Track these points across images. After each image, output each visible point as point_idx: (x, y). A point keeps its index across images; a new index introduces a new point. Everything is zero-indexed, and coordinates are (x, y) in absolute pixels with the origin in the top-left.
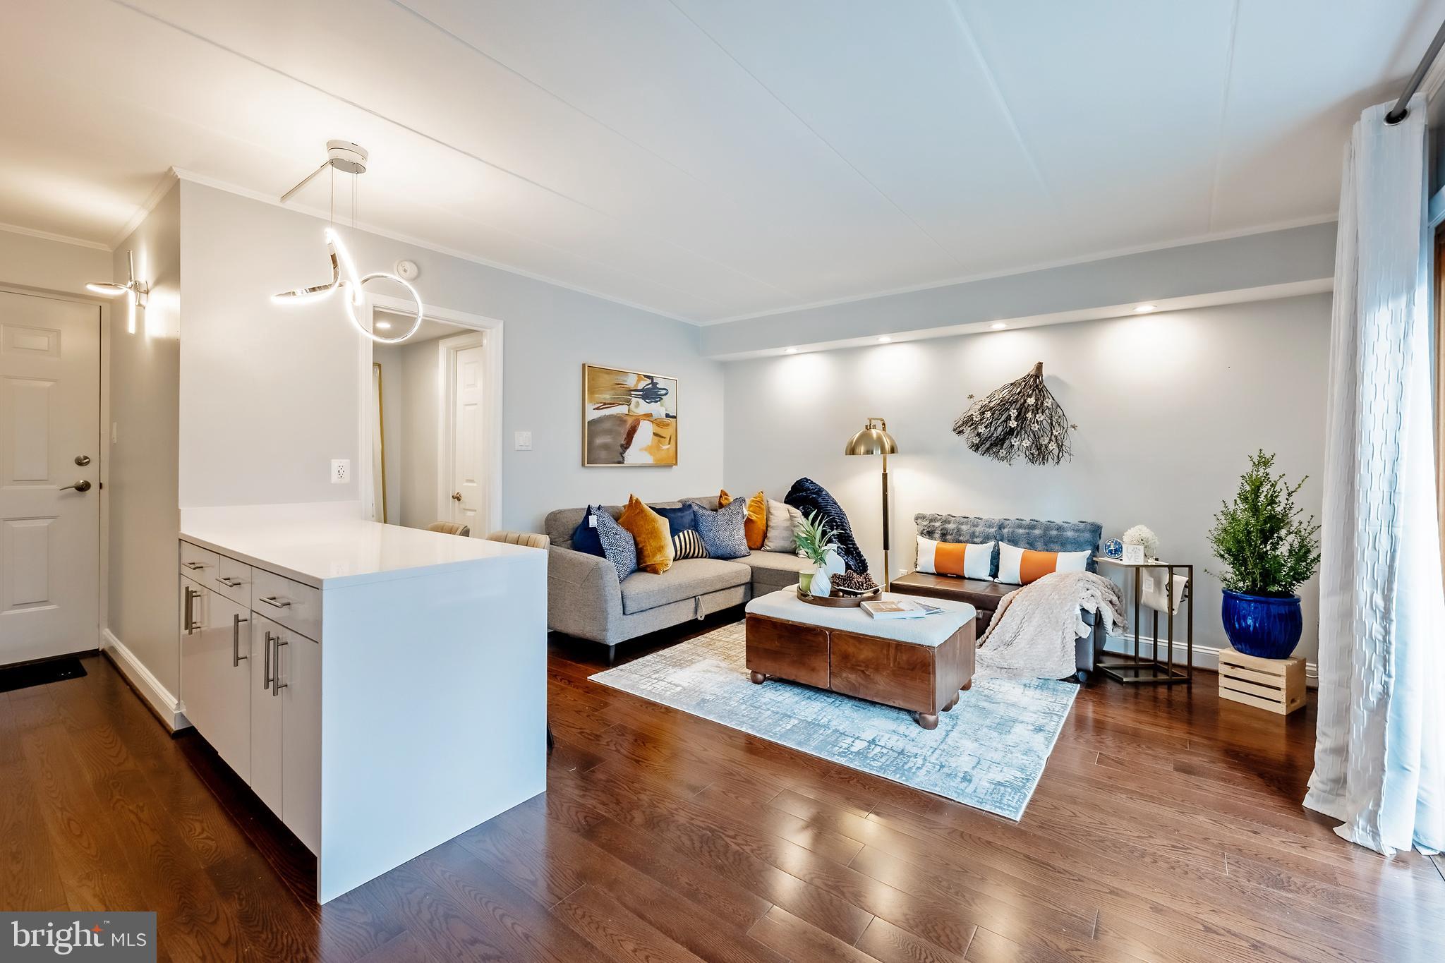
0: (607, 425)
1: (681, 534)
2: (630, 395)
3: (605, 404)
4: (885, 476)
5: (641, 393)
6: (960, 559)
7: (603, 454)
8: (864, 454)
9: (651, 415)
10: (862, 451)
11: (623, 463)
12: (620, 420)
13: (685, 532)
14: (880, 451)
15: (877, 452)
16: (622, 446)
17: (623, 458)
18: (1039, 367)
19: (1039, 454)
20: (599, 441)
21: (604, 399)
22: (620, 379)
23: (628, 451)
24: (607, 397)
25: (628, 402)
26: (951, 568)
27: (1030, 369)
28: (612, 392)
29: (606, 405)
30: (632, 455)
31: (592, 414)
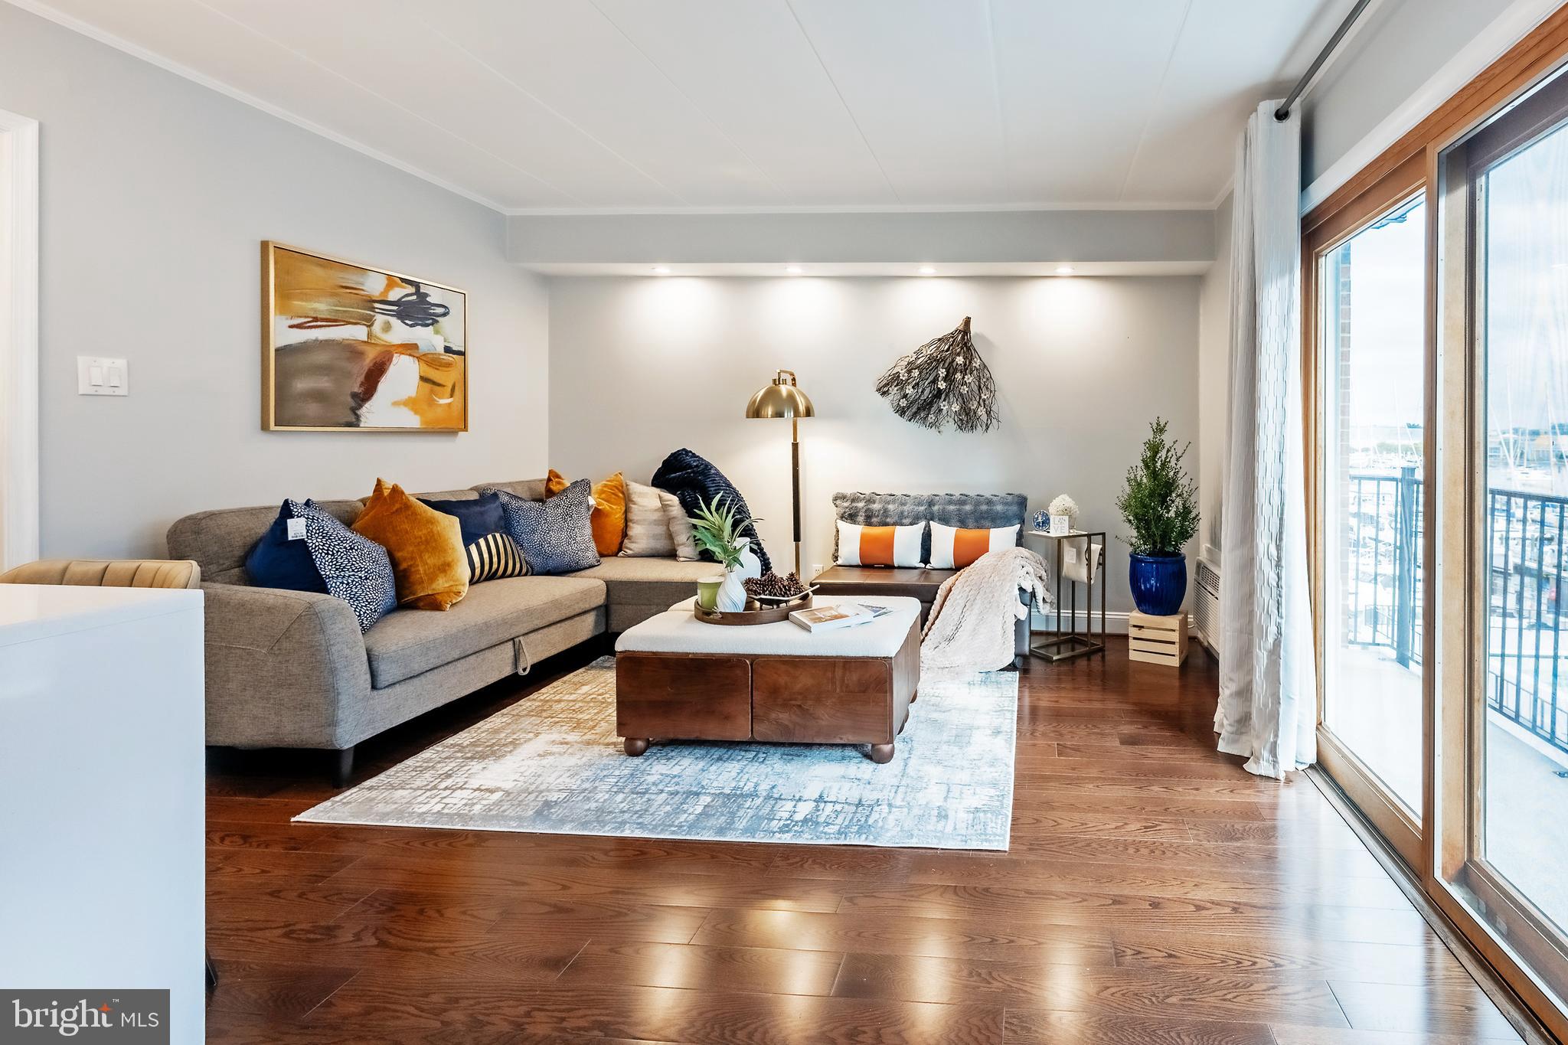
0: (321, 358)
1: (482, 541)
2: (373, 309)
3: (316, 319)
4: (795, 446)
5: (395, 308)
6: (888, 544)
7: (312, 409)
8: (772, 417)
9: (415, 346)
10: (770, 413)
11: (358, 426)
12: (352, 350)
13: (490, 537)
14: (792, 413)
15: (789, 415)
16: (354, 395)
17: (358, 417)
18: (968, 321)
19: (967, 420)
20: (301, 385)
21: (315, 310)
22: (351, 279)
23: (367, 405)
24: (322, 307)
25: (369, 322)
26: (879, 556)
27: (957, 323)
28: (330, 300)
29: (316, 321)
30: (376, 412)
31: (283, 334)
